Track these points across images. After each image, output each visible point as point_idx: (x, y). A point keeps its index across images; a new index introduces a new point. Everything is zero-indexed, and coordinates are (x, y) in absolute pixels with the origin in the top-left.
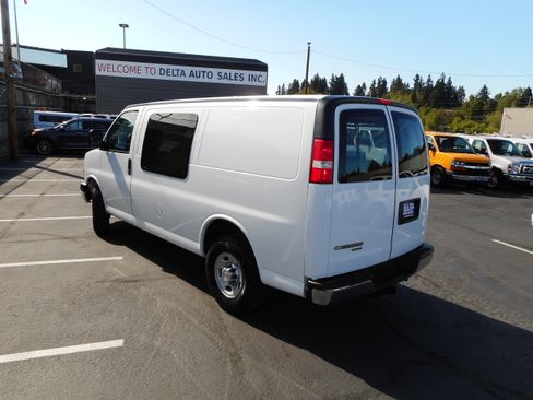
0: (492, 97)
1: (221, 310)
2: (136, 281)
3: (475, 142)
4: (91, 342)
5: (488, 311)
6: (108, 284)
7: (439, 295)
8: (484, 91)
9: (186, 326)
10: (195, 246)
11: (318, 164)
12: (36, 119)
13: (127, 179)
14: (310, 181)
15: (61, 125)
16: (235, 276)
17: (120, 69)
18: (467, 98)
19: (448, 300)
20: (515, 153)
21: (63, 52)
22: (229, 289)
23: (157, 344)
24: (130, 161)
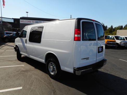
0: (114, 28)
1: (50, 78)
2: (27, 71)
3: (112, 37)
4: (13, 88)
5: (122, 77)
6: (19, 72)
7: (108, 73)
8: (112, 27)
9: (40, 83)
10: (43, 61)
11: (76, 36)
12: (5, 33)
13: (25, 44)
14: (74, 40)
15: (11, 35)
16: (54, 68)
17: (26, 22)
18: (108, 28)
19: (111, 74)
20: (121, 39)
21: (13, 19)
22: (52, 72)
23: (32, 88)
24: (26, 40)
